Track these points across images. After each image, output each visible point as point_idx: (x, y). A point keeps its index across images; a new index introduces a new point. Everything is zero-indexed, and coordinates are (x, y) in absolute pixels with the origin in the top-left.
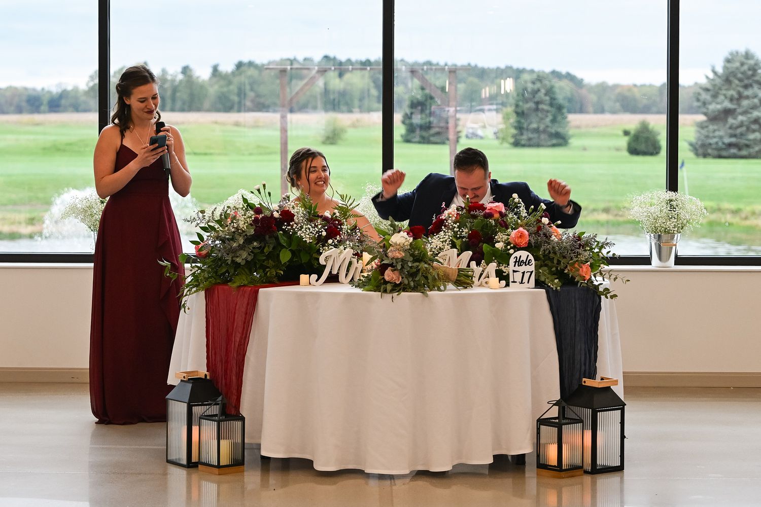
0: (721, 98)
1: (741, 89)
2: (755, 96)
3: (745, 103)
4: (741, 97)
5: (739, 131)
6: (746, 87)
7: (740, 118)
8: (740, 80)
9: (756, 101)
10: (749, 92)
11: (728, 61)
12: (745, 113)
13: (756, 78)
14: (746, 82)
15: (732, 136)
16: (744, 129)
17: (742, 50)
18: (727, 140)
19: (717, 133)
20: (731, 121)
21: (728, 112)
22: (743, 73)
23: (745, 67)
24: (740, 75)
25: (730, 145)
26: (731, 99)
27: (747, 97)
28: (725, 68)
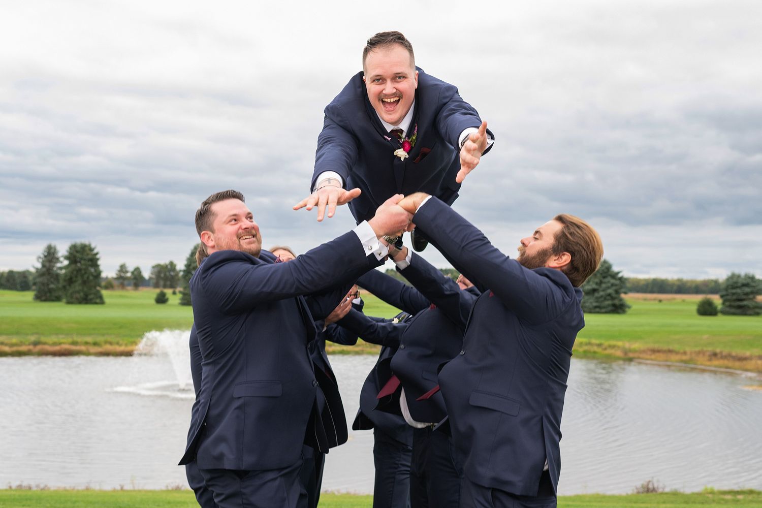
0: (591, 283)
1: (602, 279)
2: (609, 282)
3: (604, 286)
4: (601, 282)
5: (600, 300)
6: (604, 277)
7: (602, 293)
8: (601, 274)
9: (609, 285)
10: (606, 280)
12: (603, 290)
14: (604, 275)
15: (597, 302)
16: (602, 299)
18: (595, 304)
19: (590, 301)
20: (596, 295)
21: (594, 290)
22: (603, 270)
25: (596, 307)
26: (597, 284)
27: (605, 283)
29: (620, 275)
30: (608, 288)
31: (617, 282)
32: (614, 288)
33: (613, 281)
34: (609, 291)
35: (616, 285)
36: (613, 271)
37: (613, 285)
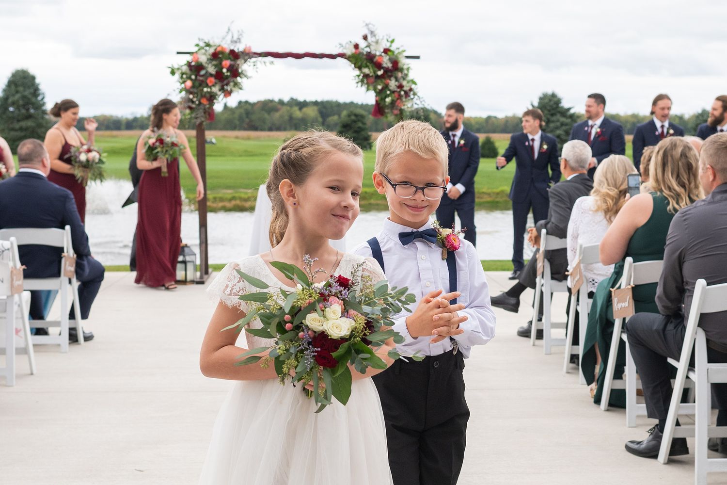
1: (549, 117)
2: (558, 121)
3: (552, 125)
6: (552, 115)
8: (549, 111)
9: (558, 124)
10: (554, 118)
11: (541, 99)
13: (559, 109)
14: (553, 112)
17: (550, 92)
22: (551, 106)
23: (552, 103)
24: (548, 108)
27: (553, 122)
28: (539, 103)
29: (572, 111)
30: (557, 128)
31: (568, 121)
32: (564, 128)
33: (563, 119)
34: (558, 132)
35: (566, 125)
36: (562, 107)
37: (562, 124)
